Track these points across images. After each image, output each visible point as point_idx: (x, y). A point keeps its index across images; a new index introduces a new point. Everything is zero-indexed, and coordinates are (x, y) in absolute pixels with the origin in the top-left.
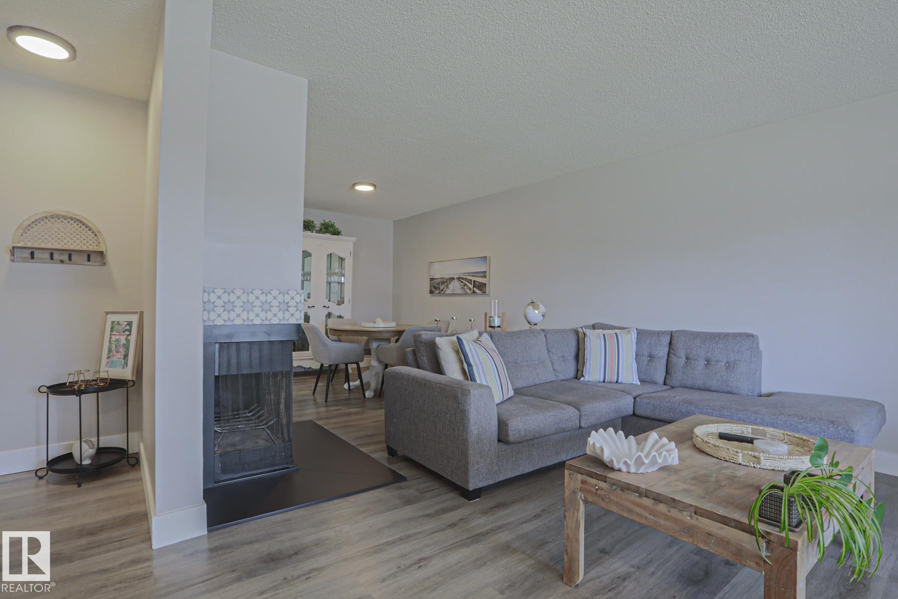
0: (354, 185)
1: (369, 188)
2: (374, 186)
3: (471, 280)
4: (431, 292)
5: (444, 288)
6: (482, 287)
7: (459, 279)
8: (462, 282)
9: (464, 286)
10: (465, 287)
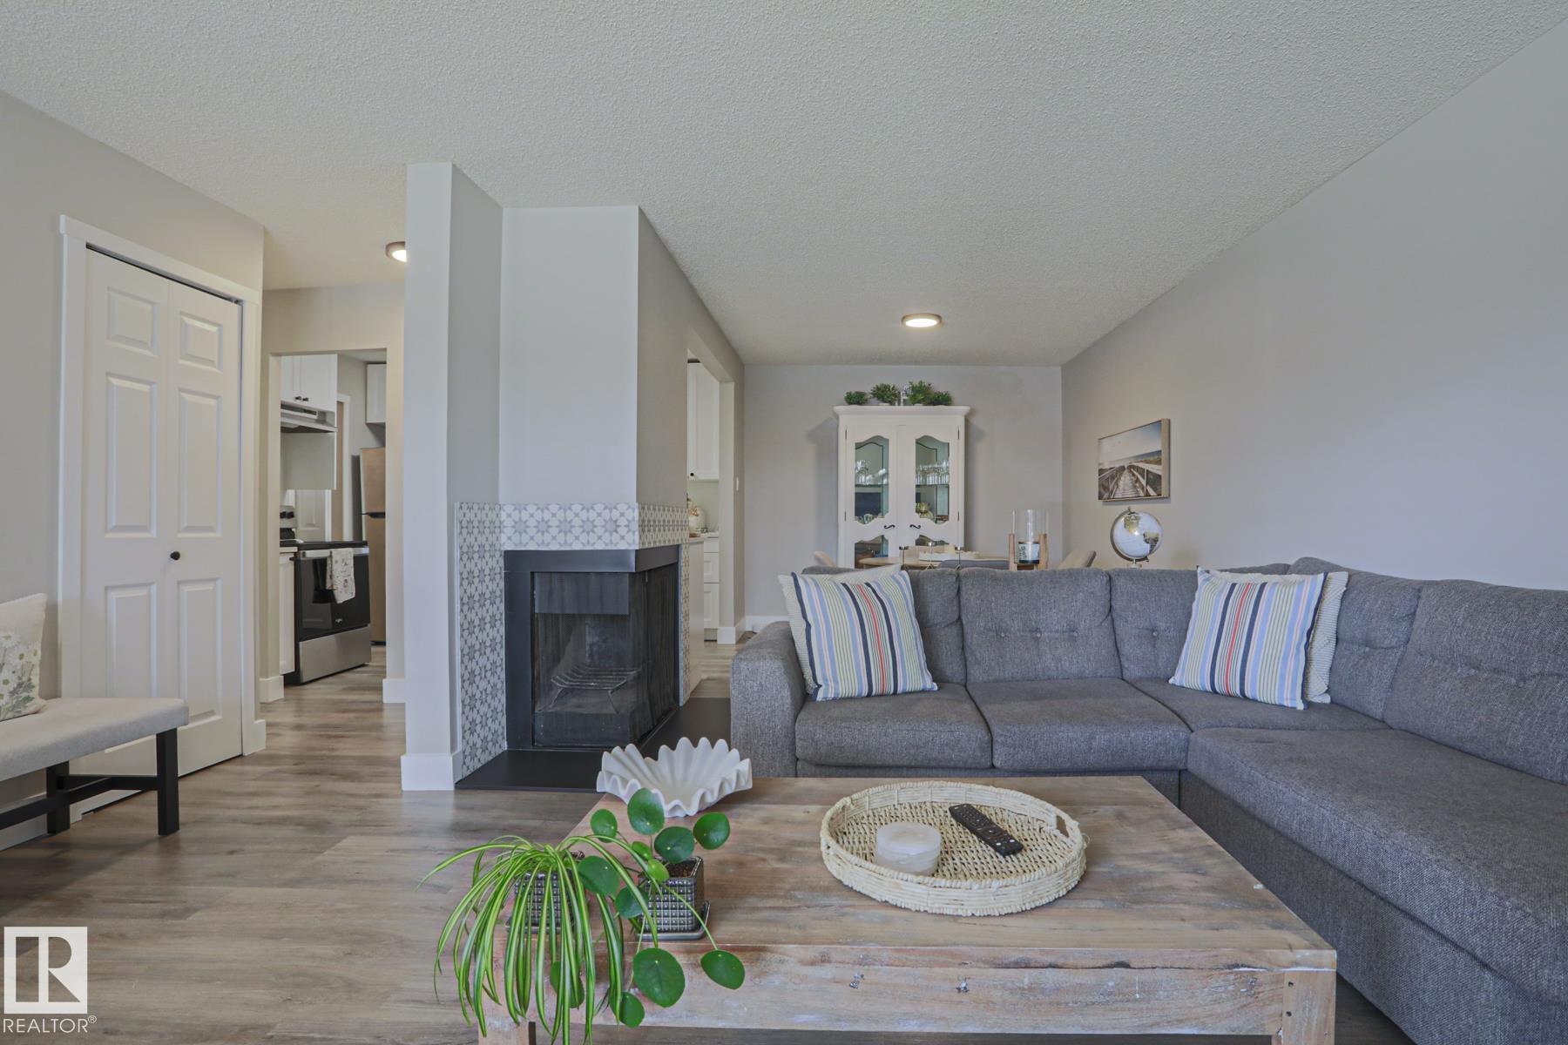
0: (904, 319)
1: (930, 323)
2: (938, 317)
3: (1144, 470)
4: (1100, 497)
5: (1114, 488)
6: (1155, 481)
7: (1130, 467)
8: (1134, 475)
9: (1136, 482)
10: (1137, 485)
